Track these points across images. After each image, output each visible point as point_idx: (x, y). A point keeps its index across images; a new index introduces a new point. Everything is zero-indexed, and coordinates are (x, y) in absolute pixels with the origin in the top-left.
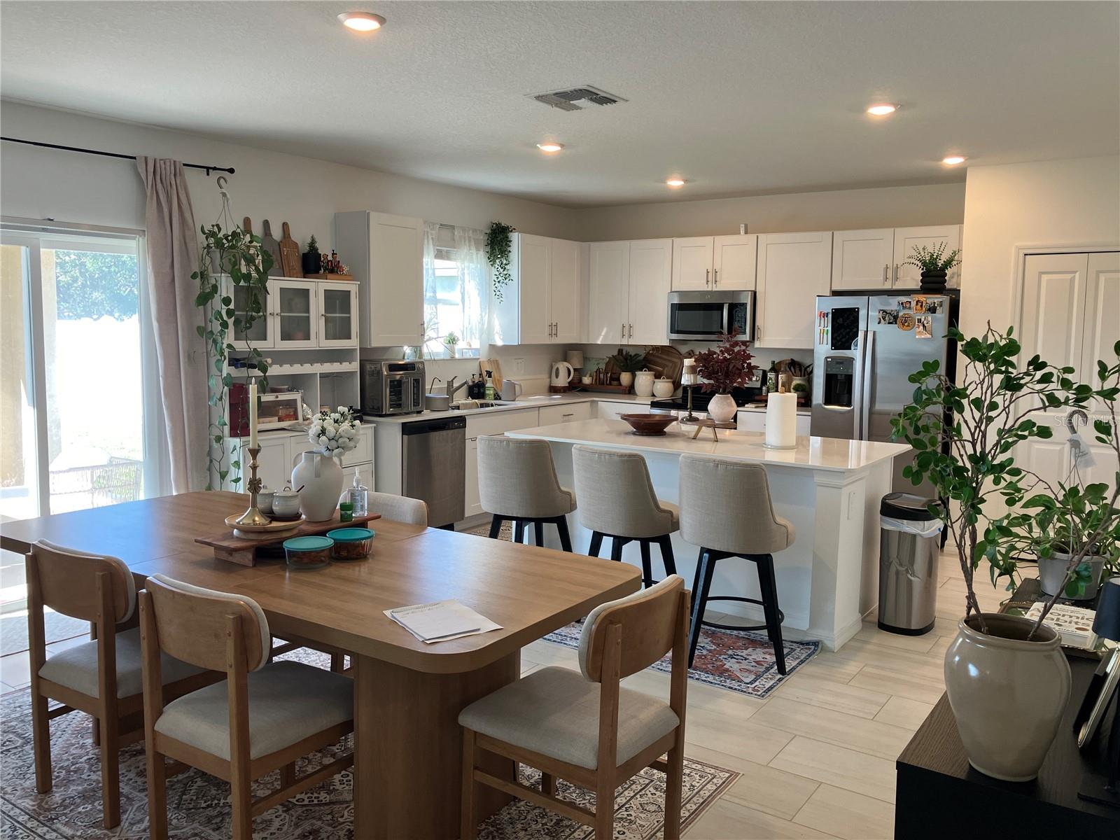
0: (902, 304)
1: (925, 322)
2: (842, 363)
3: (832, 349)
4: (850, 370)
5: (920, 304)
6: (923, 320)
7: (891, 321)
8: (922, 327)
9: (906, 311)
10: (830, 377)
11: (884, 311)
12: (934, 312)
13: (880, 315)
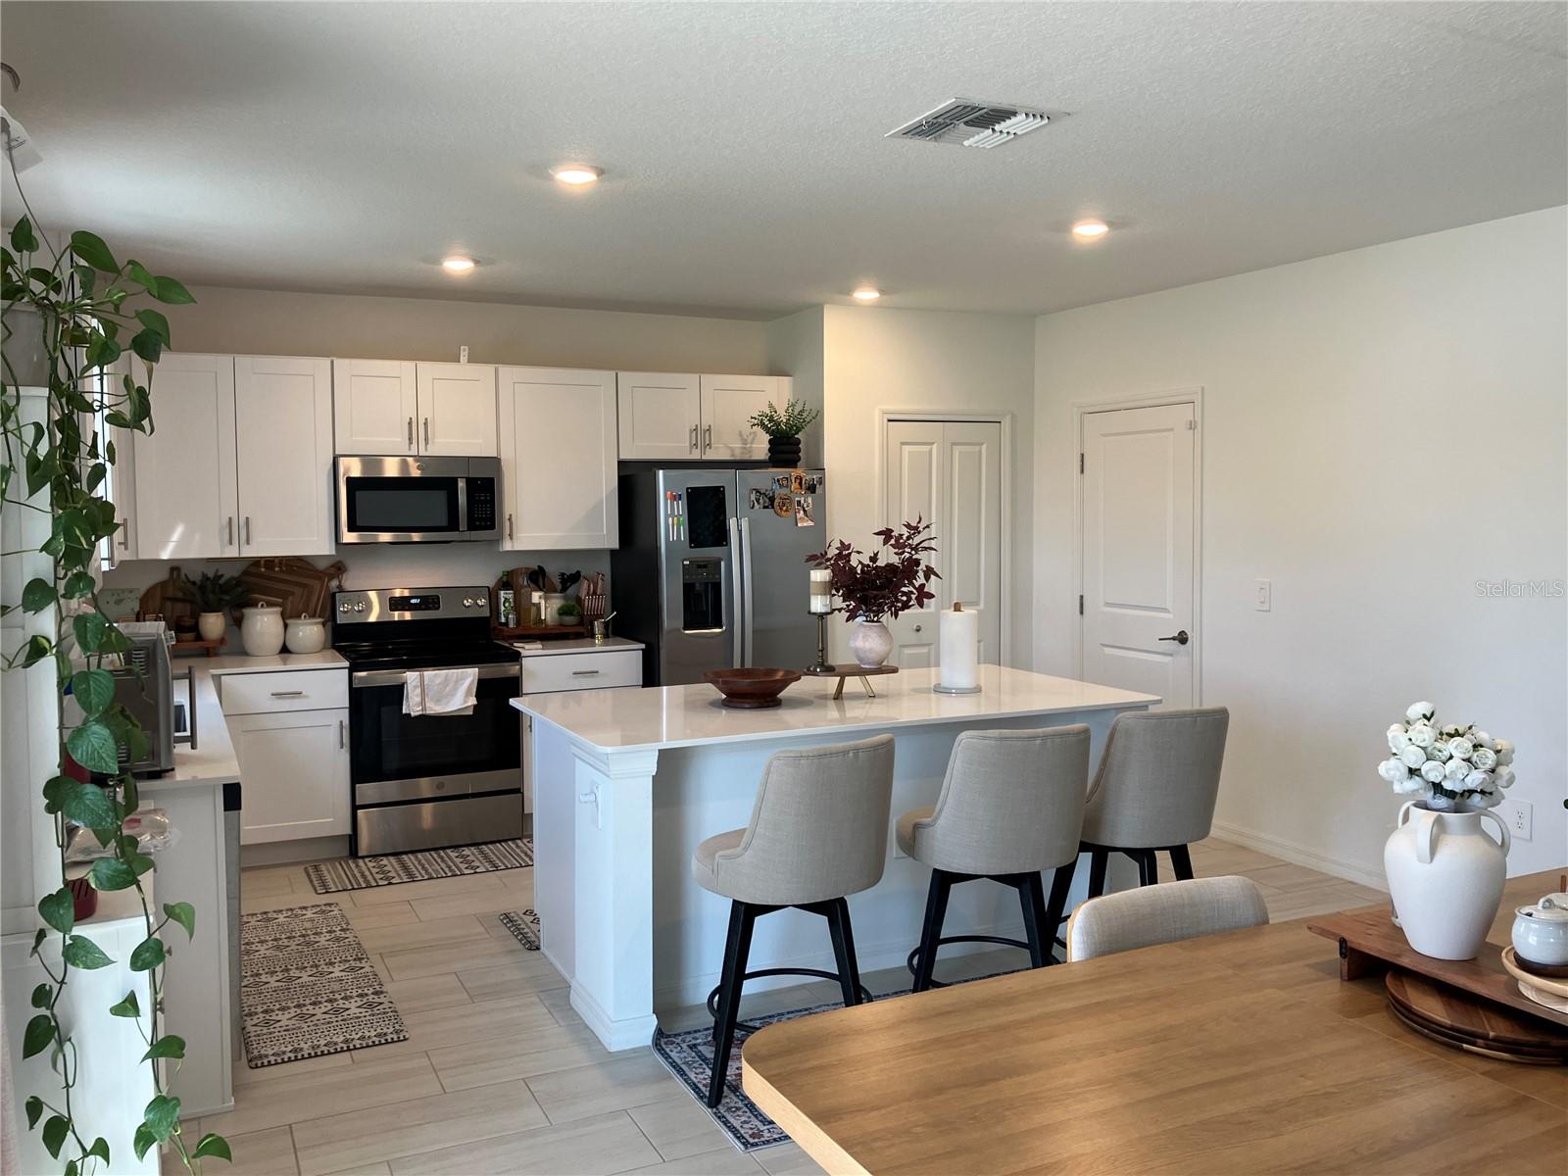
0: (778, 480)
1: (805, 506)
2: (705, 566)
3: (691, 547)
4: (717, 576)
5: (798, 481)
6: (802, 502)
7: (766, 504)
8: (802, 512)
9: (784, 491)
10: (688, 588)
11: (758, 491)
12: (814, 492)
13: (753, 497)
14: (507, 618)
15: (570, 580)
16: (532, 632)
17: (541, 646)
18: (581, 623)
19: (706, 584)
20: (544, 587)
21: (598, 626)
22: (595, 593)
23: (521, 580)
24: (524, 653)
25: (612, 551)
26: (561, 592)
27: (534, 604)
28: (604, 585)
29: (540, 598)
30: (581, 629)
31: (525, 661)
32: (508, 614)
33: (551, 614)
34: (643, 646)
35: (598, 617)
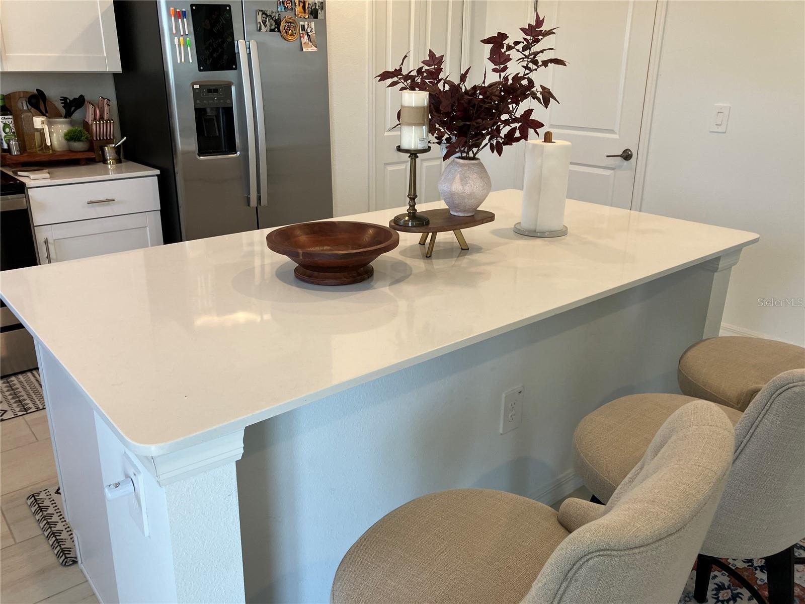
1: (309, 31)
2: (216, 91)
3: (200, 70)
4: (228, 101)
5: (302, 4)
6: (306, 27)
7: (273, 27)
8: (306, 37)
9: (288, 15)
10: (200, 113)
11: (264, 13)
12: (316, 17)
13: (260, 19)
14: (9, 145)
15: (73, 105)
16: (37, 159)
17: (48, 175)
18: (91, 149)
19: (218, 109)
20: (47, 112)
21: (109, 151)
22: (102, 118)
23: (20, 105)
24: (28, 182)
25: (115, 75)
26: (66, 117)
27: (37, 130)
28: (111, 110)
29: (43, 123)
30: (92, 155)
31: (31, 192)
32: (9, 140)
33: (58, 140)
34: (158, 172)
35: (109, 142)
